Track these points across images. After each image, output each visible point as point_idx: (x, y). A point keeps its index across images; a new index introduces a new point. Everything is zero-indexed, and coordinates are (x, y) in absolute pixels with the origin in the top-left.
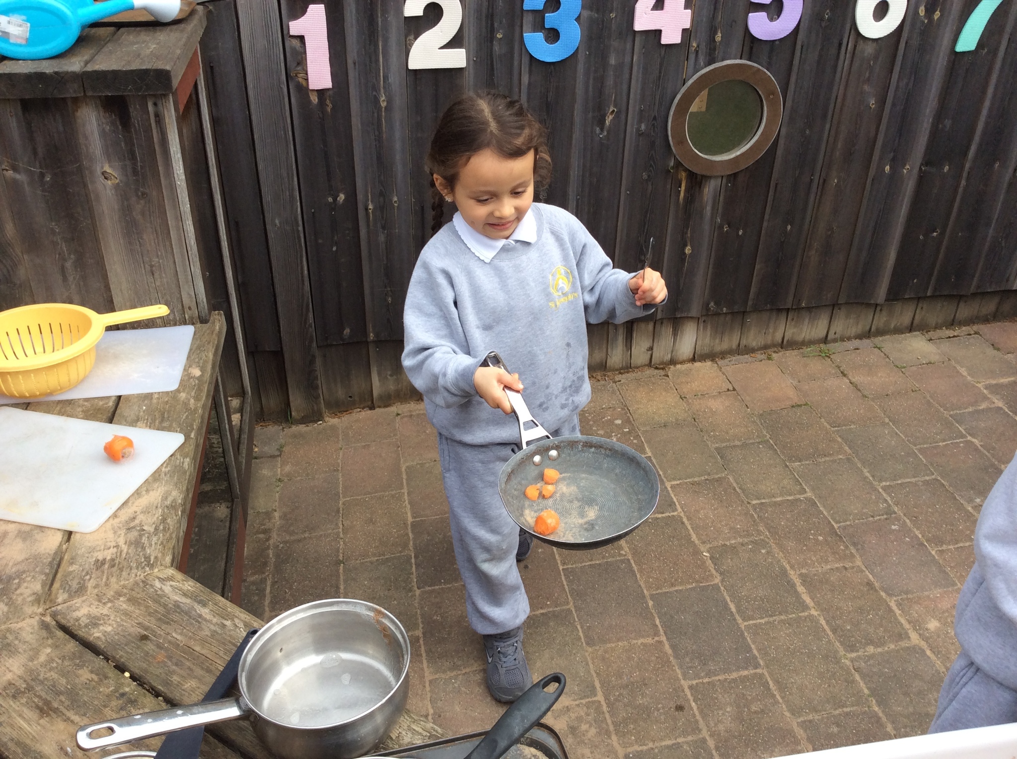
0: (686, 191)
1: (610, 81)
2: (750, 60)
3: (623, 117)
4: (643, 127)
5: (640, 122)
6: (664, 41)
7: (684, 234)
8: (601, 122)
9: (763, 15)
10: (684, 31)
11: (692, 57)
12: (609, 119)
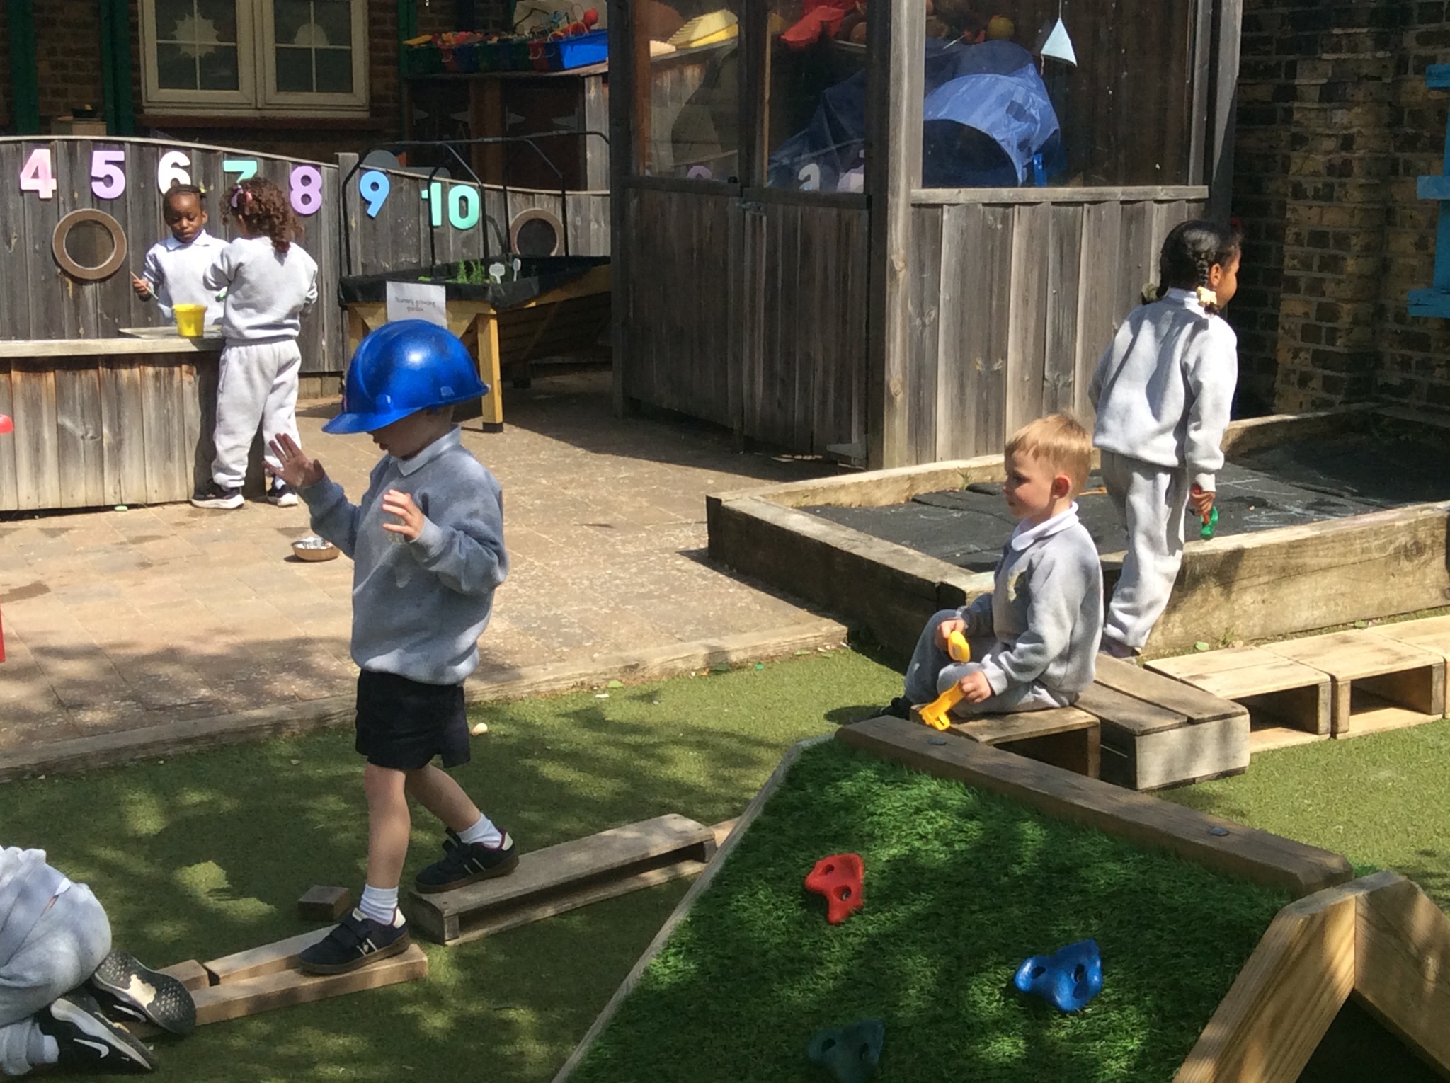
0: (73, 289)
1: (11, 219)
2: (98, 208)
3: (23, 241)
4: (37, 247)
5: (35, 244)
6: (42, 196)
7: (77, 320)
8: (9, 243)
9: (101, 184)
10: (53, 191)
11: (61, 206)
12: (14, 241)
